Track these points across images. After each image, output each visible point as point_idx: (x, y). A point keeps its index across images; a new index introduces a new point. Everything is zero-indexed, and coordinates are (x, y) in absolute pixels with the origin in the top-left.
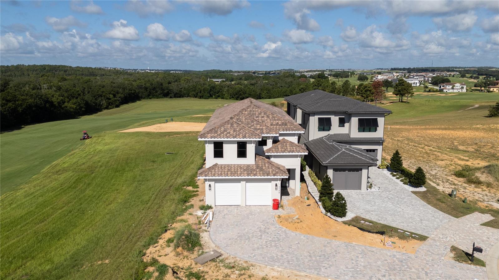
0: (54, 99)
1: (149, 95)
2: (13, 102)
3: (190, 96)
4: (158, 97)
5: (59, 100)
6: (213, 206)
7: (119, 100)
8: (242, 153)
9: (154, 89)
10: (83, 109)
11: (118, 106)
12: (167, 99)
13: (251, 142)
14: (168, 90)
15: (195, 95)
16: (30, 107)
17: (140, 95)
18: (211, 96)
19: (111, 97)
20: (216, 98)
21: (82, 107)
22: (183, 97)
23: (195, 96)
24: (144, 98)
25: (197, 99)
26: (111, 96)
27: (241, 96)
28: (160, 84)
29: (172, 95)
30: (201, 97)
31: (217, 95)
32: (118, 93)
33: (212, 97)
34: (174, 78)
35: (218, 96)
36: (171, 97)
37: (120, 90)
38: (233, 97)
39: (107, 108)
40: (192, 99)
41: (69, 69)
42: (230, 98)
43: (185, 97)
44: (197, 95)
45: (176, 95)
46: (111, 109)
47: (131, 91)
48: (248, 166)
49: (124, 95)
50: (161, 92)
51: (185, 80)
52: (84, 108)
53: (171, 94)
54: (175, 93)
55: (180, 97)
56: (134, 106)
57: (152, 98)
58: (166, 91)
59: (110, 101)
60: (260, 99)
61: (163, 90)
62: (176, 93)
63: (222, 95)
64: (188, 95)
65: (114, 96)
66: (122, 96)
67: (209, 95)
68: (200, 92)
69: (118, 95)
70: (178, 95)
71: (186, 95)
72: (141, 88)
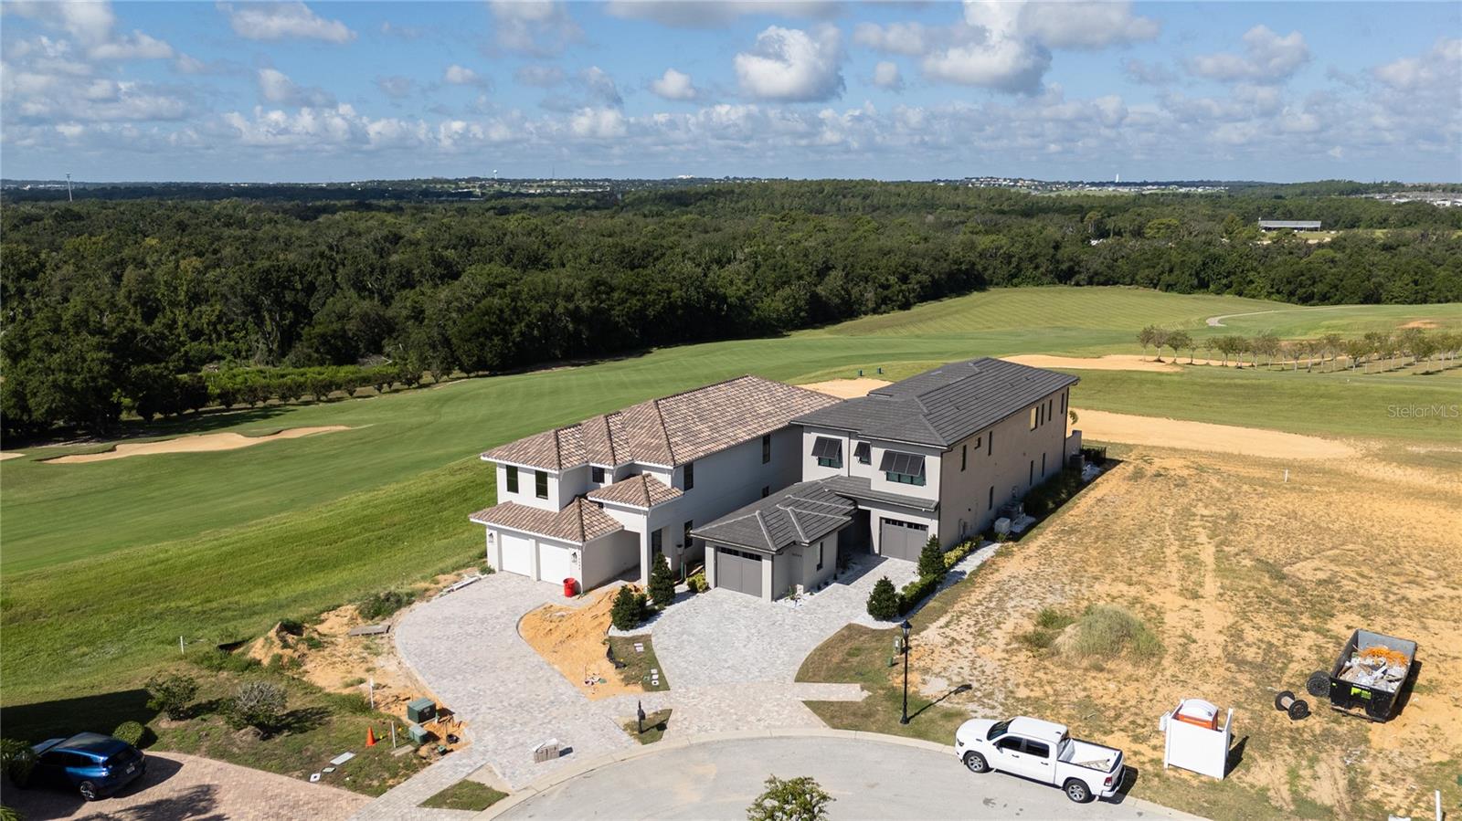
0: (730, 291)
1: (1013, 276)
3: (1137, 283)
4: (1037, 282)
5: (741, 293)
6: (497, 570)
7: (914, 290)
8: (542, 491)
9: (1033, 258)
10: (802, 314)
11: (906, 306)
12: (1065, 287)
13: (552, 475)
14: (1072, 263)
15: (1152, 280)
16: (672, 307)
17: (987, 275)
18: (1203, 285)
19: (892, 282)
20: (1219, 292)
21: (801, 309)
22: (1115, 283)
23: (1153, 284)
24: (997, 284)
25: (1156, 291)
26: (893, 279)
27: (1300, 291)
28: (1052, 244)
29: (1084, 277)
30: (1169, 287)
31: (1224, 281)
32: (916, 271)
33: (1208, 287)
34: (1134, 220)
35: (1228, 286)
36: (1078, 284)
37: (925, 264)
38: (1278, 292)
39: (875, 311)
40: (1141, 290)
41: (877, 189)
42: (1269, 295)
43: (1124, 284)
44: (1159, 280)
45: (1096, 280)
46: (885, 312)
47: (961, 263)
48: (548, 513)
49: (932, 276)
50: (1051, 267)
51: (1159, 229)
52: (806, 311)
53: (1079, 273)
54: (1091, 271)
55: (1105, 283)
56: (951, 307)
57: (1020, 283)
58: (1064, 266)
59: (886, 293)
60: (1378, 301)
61: (1058, 262)
62: (1096, 274)
63: (1240, 284)
64: (1133, 280)
65: (904, 279)
66: (925, 277)
67: (1196, 282)
68: (1171, 271)
69: (914, 278)
70: (1102, 279)
71: (1128, 280)
72: (993, 256)
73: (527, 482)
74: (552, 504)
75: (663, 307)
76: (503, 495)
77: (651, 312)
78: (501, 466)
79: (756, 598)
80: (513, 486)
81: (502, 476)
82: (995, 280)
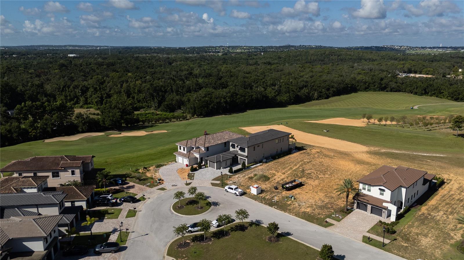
0: (270, 95)
1: (366, 88)
4: (375, 90)
5: (273, 96)
6: (177, 162)
7: (331, 93)
9: (374, 83)
11: (327, 97)
12: (383, 92)
13: (185, 148)
14: (386, 85)
16: (253, 100)
17: (358, 88)
18: (426, 93)
19: (323, 91)
20: (431, 96)
21: (292, 100)
22: (399, 91)
23: (411, 92)
24: (361, 91)
25: (412, 95)
28: (380, 79)
29: (389, 89)
30: (416, 93)
32: (332, 87)
33: (428, 94)
35: (434, 94)
36: (387, 91)
37: (336, 85)
39: (317, 99)
40: (407, 94)
43: (402, 92)
44: (413, 91)
45: (393, 90)
46: (320, 100)
47: (349, 85)
48: (185, 154)
49: (337, 89)
50: (379, 86)
51: (427, 71)
52: (293, 100)
55: (396, 91)
57: (368, 91)
58: (383, 86)
59: (321, 94)
61: (381, 84)
62: (393, 88)
63: (438, 93)
65: (328, 90)
66: (335, 89)
67: (424, 92)
68: (417, 88)
69: (332, 89)
71: (404, 90)
72: (361, 82)
73: (182, 148)
74: (185, 152)
75: (250, 100)
76: (179, 150)
77: (247, 101)
81: (179, 147)
82: (360, 90)
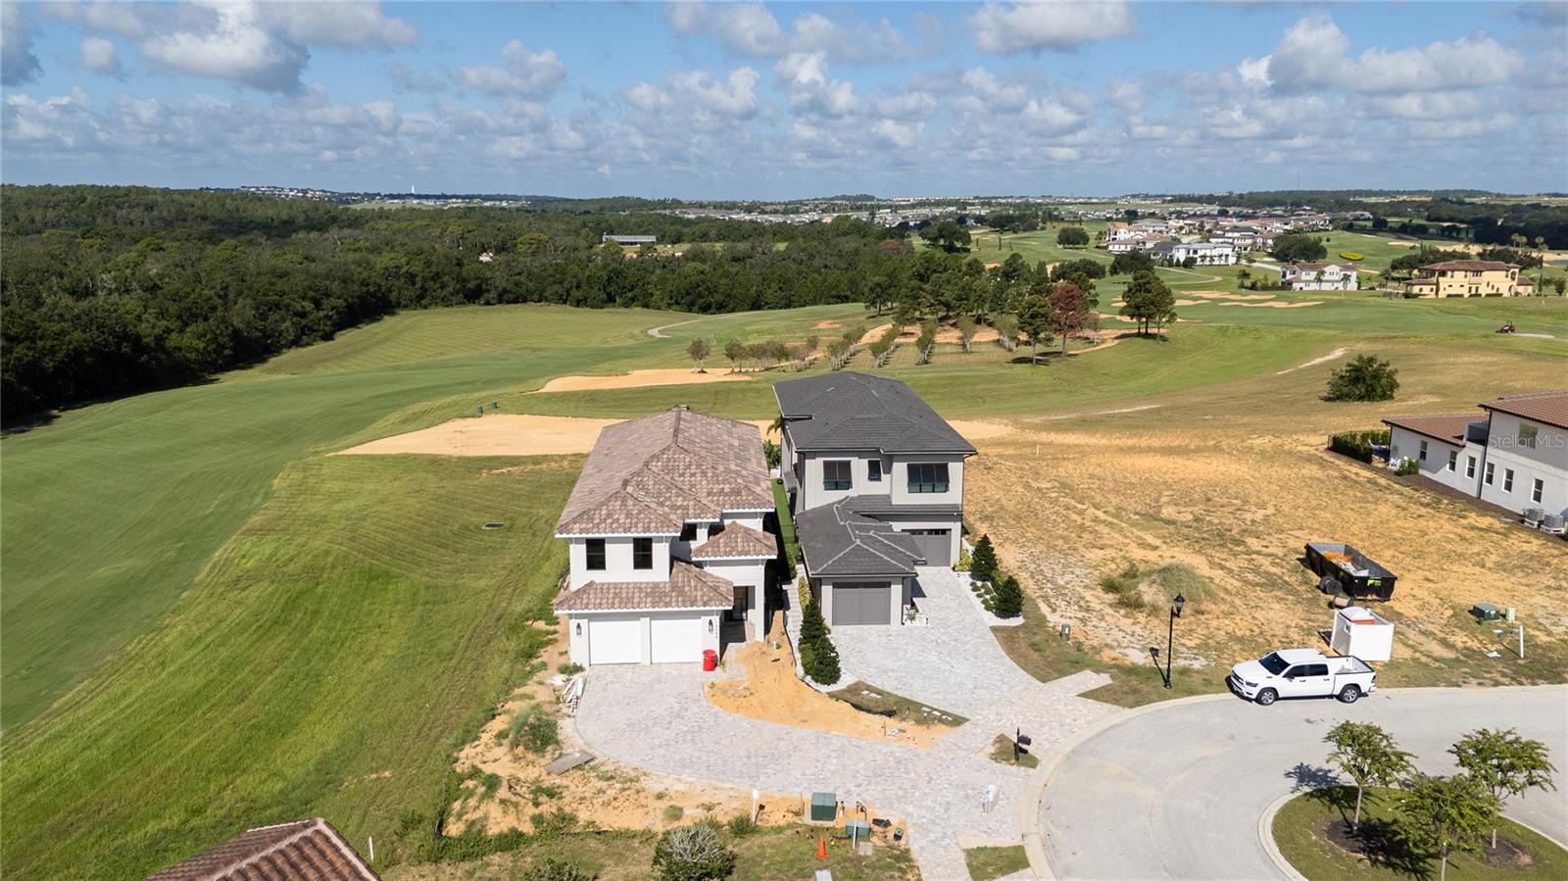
0: (143, 328)
1: (421, 297)
2: (27, 343)
3: (547, 300)
4: (447, 302)
5: (156, 331)
6: (586, 665)
7: (330, 318)
8: (643, 558)
9: (436, 277)
10: (227, 352)
11: (327, 336)
12: (476, 307)
13: (660, 540)
14: (478, 282)
15: (561, 296)
16: (77, 355)
17: (393, 297)
18: (610, 300)
19: (308, 309)
20: (626, 305)
21: (223, 346)
22: (525, 301)
23: (563, 300)
24: (406, 306)
25: (567, 307)
26: (308, 305)
27: (701, 301)
28: (454, 262)
29: (493, 295)
30: (579, 303)
31: (630, 295)
32: (328, 296)
33: (615, 301)
34: (497, 235)
35: (633, 299)
36: (488, 303)
37: (335, 287)
38: (677, 303)
39: (296, 343)
40: (553, 307)
42: (669, 306)
43: (533, 301)
44: (568, 295)
45: (505, 297)
46: (308, 344)
47: (367, 285)
48: (656, 585)
49: (345, 300)
50: (458, 286)
51: (531, 244)
52: (231, 348)
53: (488, 291)
54: (500, 288)
55: (515, 301)
56: (377, 334)
57: (430, 304)
58: (472, 285)
59: (304, 322)
60: (759, 308)
61: (464, 280)
62: (505, 291)
63: (644, 296)
64: (541, 295)
65: (318, 305)
66: (340, 302)
67: (605, 296)
68: (578, 287)
69: (327, 303)
70: (512, 297)
71: (536, 297)
72: (397, 275)
73: (619, 555)
74: (658, 573)
75: (67, 355)
76: (580, 575)
78: (577, 541)
79: (885, 626)
80: (596, 560)
81: (578, 554)
82: (403, 302)
